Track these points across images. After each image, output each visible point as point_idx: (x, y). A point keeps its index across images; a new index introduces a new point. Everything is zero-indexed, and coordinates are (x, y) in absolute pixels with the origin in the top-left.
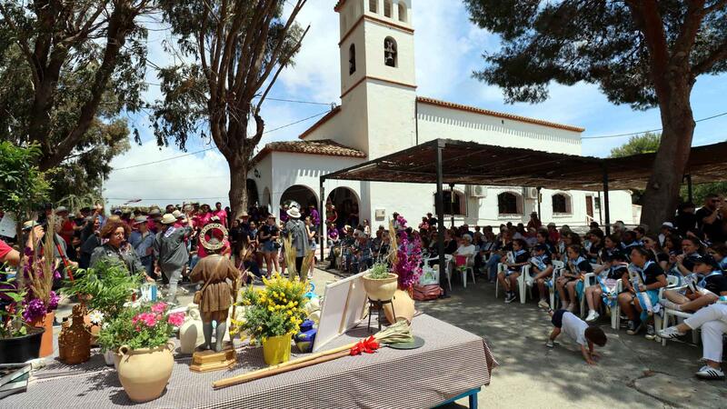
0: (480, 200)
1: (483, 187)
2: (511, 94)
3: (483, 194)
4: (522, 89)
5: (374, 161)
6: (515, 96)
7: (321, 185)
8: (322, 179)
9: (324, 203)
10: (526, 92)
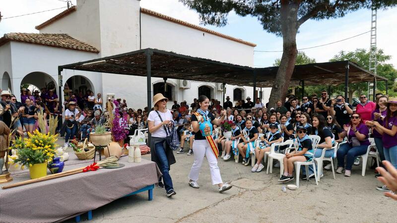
0: (186, 90)
1: (188, 81)
2: (204, 18)
3: (188, 86)
4: (211, 16)
5: (103, 59)
6: (206, 20)
7: (59, 73)
8: (61, 69)
9: (63, 88)
10: (213, 19)
